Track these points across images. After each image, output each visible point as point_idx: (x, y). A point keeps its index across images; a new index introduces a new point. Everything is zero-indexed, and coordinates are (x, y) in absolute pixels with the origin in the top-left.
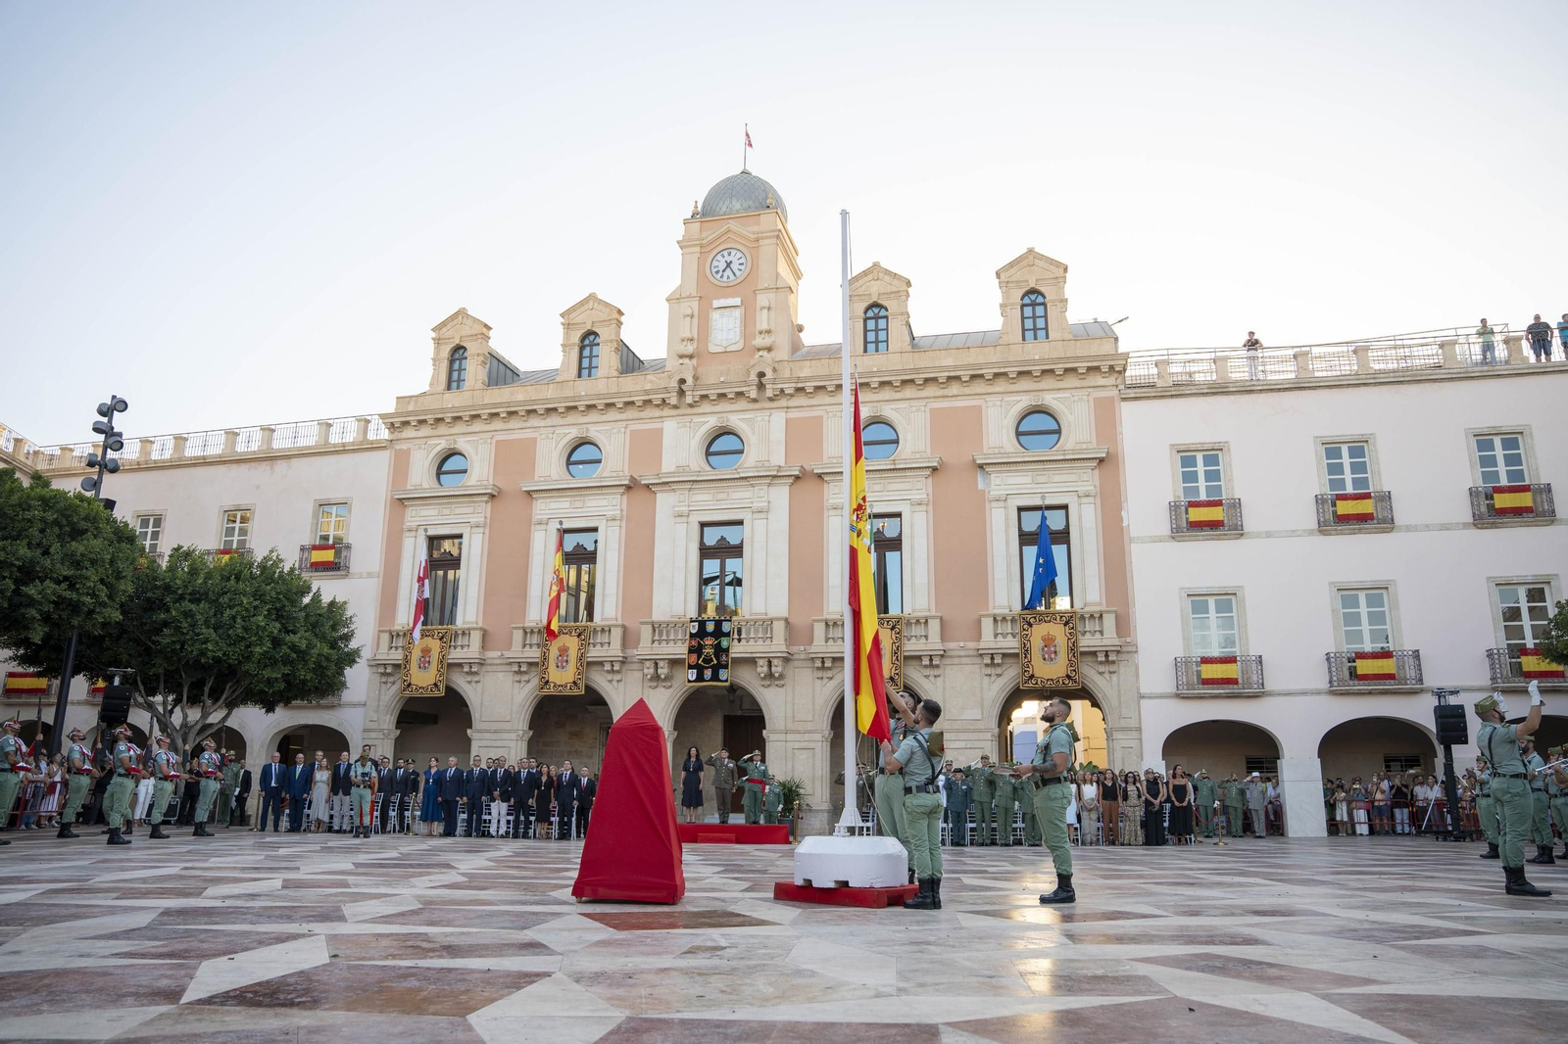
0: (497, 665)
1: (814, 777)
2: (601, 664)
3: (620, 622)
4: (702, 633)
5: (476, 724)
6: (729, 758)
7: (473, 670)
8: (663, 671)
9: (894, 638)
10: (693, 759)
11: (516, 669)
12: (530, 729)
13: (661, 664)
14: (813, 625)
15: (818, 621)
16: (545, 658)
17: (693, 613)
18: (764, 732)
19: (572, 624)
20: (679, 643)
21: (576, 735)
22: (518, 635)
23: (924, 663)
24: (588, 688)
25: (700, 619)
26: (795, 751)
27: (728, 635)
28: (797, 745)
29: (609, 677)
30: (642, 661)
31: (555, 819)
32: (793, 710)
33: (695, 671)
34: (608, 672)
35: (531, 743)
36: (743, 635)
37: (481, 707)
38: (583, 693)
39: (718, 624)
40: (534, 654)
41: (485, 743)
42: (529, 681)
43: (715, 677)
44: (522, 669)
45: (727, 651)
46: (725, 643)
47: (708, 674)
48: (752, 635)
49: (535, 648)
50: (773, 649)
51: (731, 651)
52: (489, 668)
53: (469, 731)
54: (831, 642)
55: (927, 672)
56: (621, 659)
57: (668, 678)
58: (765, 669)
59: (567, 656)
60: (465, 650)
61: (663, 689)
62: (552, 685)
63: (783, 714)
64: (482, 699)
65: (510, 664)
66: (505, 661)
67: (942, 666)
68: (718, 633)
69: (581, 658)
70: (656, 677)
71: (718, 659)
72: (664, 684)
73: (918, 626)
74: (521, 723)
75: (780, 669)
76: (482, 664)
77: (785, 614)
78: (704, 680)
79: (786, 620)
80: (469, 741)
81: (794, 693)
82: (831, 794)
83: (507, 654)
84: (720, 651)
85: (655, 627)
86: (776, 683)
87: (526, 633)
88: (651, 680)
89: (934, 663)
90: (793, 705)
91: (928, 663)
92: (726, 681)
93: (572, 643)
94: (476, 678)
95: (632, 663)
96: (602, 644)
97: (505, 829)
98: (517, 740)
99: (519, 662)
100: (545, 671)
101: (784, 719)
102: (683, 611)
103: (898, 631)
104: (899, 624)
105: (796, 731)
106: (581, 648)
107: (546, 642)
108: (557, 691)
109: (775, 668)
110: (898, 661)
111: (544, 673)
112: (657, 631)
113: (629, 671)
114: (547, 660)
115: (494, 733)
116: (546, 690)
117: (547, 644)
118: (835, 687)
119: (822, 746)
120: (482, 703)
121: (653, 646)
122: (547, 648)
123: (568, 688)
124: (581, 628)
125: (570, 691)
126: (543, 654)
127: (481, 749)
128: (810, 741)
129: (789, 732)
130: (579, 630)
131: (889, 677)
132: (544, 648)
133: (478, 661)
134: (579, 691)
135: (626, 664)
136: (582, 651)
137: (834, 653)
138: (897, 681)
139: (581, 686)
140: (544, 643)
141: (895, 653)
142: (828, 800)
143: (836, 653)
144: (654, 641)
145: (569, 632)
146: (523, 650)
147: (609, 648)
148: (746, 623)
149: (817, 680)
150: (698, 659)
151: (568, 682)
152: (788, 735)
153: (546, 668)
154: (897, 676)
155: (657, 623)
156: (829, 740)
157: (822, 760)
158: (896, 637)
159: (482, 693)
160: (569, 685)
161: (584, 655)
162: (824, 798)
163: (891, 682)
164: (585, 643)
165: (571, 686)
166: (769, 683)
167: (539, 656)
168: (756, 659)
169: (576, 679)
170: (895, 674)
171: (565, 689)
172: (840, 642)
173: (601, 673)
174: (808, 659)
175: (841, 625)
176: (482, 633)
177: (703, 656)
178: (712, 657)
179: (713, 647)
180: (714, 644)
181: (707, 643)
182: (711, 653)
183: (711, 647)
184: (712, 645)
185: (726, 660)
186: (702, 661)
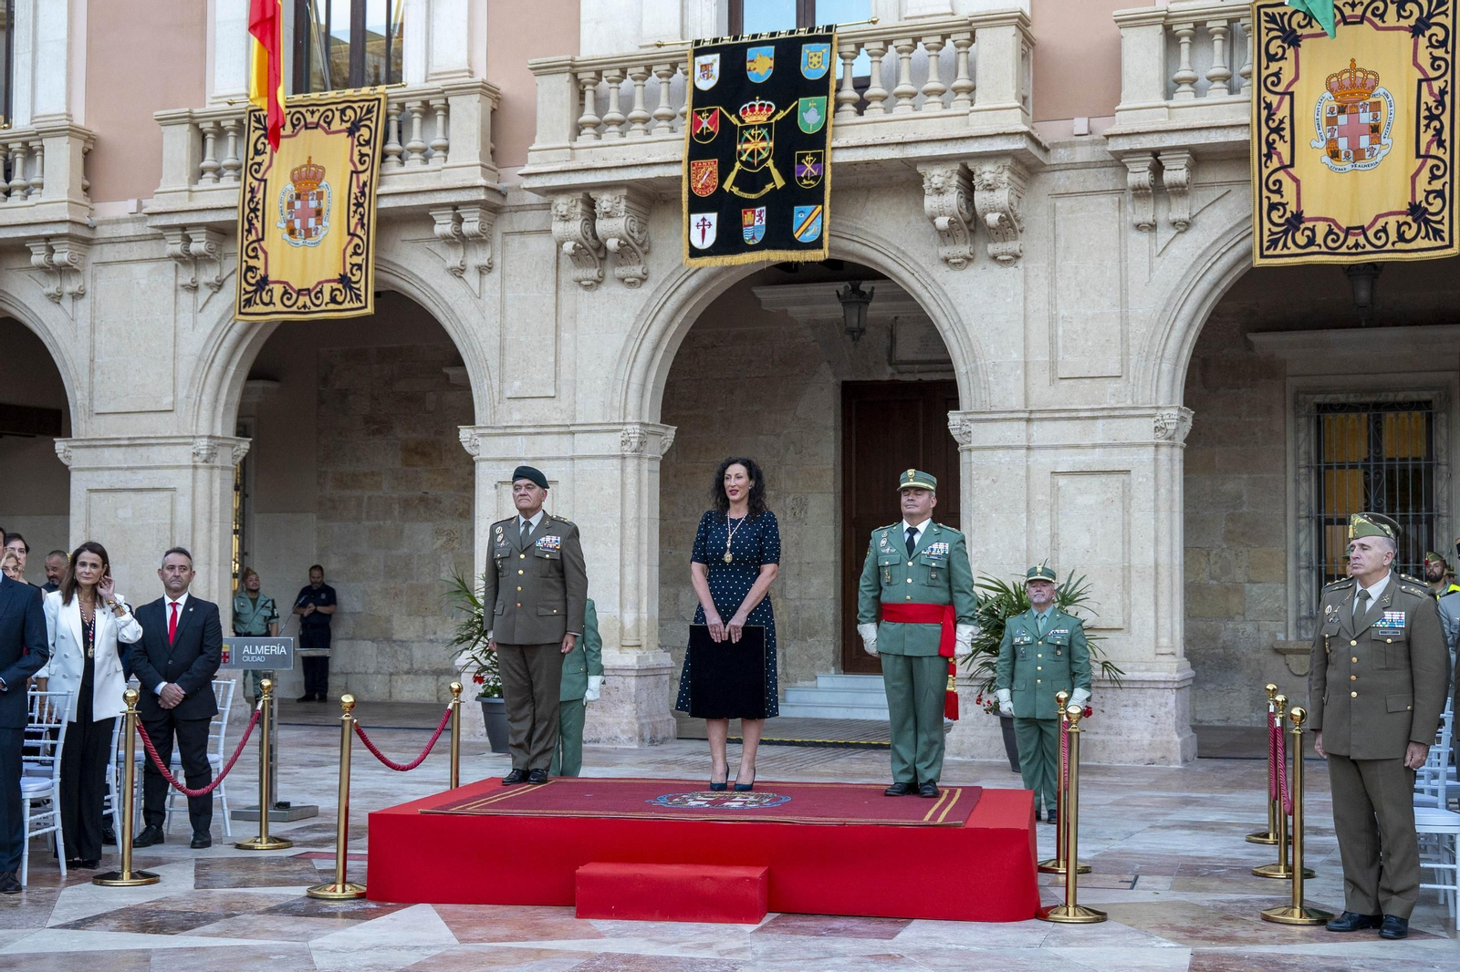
0: (128, 240)
1: (1127, 570)
2: (422, 217)
4: (733, 86)
5: (80, 424)
7: (57, 258)
8: (614, 227)
9: (1425, 60)
10: (738, 512)
11: (178, 249)
12: (239, 431)
13: (605, 201)
14: (1119, 40)
15: (1137, 21)
16: (254, 207)
17: (705, 28)
18: (954, 418)
19: (332, 94)
20: (661, 130)
21: (424, 454)
22: (178, 143)
24: (387, 295)
25: (728, 41)
26: (1062, 481)
27: (820, 87)
28: (1067, 461)
29: (454, 258)
32: (1052, 340)
33: (712, 217)
34: (448, 241)
36: (875, 89)
37: (92, 371)
38: (370, 310)
39: (788, 50)
40: (223, 196)
41: (106, 480)
42: (219, 285)
43: (780, 234)
44: (194, 249)
45: (818, 141)
46: (810, 115)
47: (755, 223)
48: (904, 86)
49: (228, 181)
50: (980, 125)
51: (831, 142)
52: (109, 253)
53: (61, 446)
54: (1184, 96)
56: (482, 196)
58: (952, 199)
59: (320, 196)
60: (32, 200)
61: (620, 290)
62: (278, 290)
63: (1016, 356)
64: (92, 348)
65: (160, 234)
66: (144, 229)
68: (788, 83)
69: (358, 201)
70: (593, 251)
71: (787, 173)
72: (620, 271)
75: (1002, 197)
76: (88, 242)
77: (1018, 6)
78: (743, 247)
79: (1022, 22)
80: (64, 473)
81: (1053, 283)
82: (1189, 615)
83: (153, 205)
84: (795, 144)
85: (585, 81)
86: (992, 249)
87: (200, 133)
88: (579, 256)
90: (1052, 322)
92: (817, 244)
93: (332, 154)
94: (71, 286)
95: (521, 208)
96: (426, 155)
98: (195, 467)
99: (183, 227)
100: (254, 249)
101: (1020, 372)
102: (677, 29)
103: (1441, 36)
104: (1444, 13)
105: (1063, 415)
106: (361, 168)
107: (258, 159)
108: (295, 309)
109: (987, 194)
110: (1441, 144)
111: (252, 254)
112: (589, 96)
113: (517, 238)
114: (260, 214)
115: (130, 449)
116: (260, 308)
117: (260, 164)
118: (1201, 256)
119: (1156, 460)
120: (92, 360)
121: (575, 145)
122: (258, 176)
123: (327, 298)
124: (355, 106)
125: (332, 306)
126: (248, 196)
127: (94, 496)
128: (1113, 446)
129: (1038, 415)
130: (349, 112)
131: (1405, 207)
132: (250, 179)
133: (63, 229)
134: (358, 305)
135: (507, 216)
136: (363, 177)
137: (1196, 134)
138: (1438, 218)
139: (363, 289)
140: (250, 162)
141: (1432, 117)
142: (1179, 648)
143: (1205, 133)
144: (578, 129)
145: (322, 122)
146: (195, 188)
147: (444, 165)
148: (881, 45)
149: (1135, 235)
150: (722, 179)
151: (323, 279)
152: (1035, 426)
153: (259, 240)
154: (1439, 202)
155: (587, 65)
156: (1180, 440)
157: (1156, 511)
158: (1435, 59)
159: (93, 330)
160: (327, 289)
161: (367, 190)
162: (1164, 641)
163: (1415, 226)
164: (370, 153)
165: (333, 290)
166: (965, 250)
167: (235, 204)
168: (920, 169)
169: (348, 267)
170: (1429, 193)
171: (318, 302)
172: (1218, 93)
173: (432, 247)
174: (1102, 164)
175: (1224, 34)
176: (80, 145)
177: (738, 166)
178: (768, 169)
179: (770, 133)
180: (773, 121)
181: (749, 120)
182: (765, 155)
183: (764, 132)
184: (767, 126)
185: (816, 174)
186: (734, 184)
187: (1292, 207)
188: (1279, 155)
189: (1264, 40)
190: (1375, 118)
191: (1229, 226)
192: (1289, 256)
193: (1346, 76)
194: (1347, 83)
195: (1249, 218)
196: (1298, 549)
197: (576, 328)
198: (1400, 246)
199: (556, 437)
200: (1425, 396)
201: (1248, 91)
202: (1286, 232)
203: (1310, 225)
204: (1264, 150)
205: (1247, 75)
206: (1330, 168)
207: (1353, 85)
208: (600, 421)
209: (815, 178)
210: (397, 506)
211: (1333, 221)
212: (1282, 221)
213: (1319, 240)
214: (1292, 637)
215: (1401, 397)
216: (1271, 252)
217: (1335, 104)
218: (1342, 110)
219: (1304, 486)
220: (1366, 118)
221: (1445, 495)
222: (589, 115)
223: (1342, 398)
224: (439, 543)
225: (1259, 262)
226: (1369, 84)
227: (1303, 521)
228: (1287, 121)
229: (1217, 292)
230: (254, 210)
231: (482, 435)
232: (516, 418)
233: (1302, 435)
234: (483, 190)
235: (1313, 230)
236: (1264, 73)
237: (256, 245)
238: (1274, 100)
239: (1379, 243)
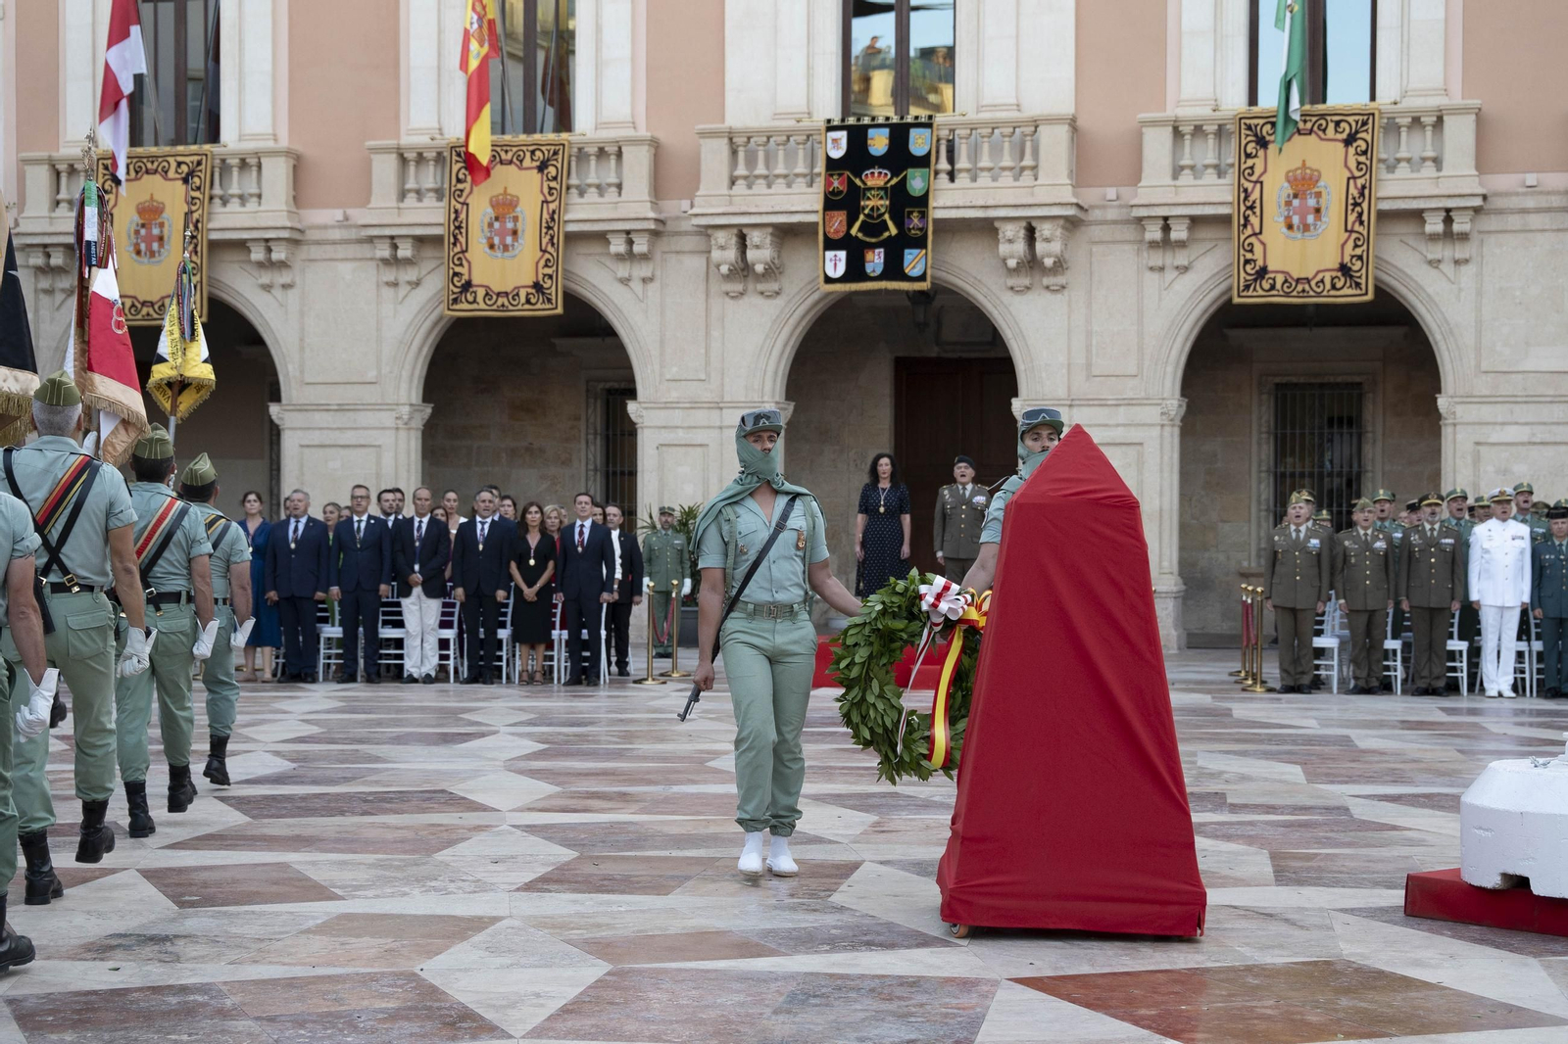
0: (334, 243)
2: (602, 237)
3: (643, 132)
4: (857, 157)
5: (287, 390)
6: (975, 481)
7: (275, 256)
8: (760, 254)
9: (1353, 165)
11: (386, 253)
12: (426, 399)
13: (754, 237)
14: (1140, 135)
15: (1154, 123)
16: (458, 226)
17: (828, 104)
18: (1016, 404)
19: (523, 137)
20: (800, 185)
22: (385, 169)
23: (1429, 228)
24: (572, 300)
25: (851, 121)
27: (924, 162)
28: (1098, 435)
29: (623, 270)
30: (706, 231)
31: (559, 635)
33: (842, 254)
34: (619, 257)
35: (429, 431)
36: (962, 163)
37: (302, 349)
38: (560, 310)
39: (899, 134)
40: (430, 215)
41: (316, 437)
42: (417, 284)
43: (894, 269)
44: (401, 253)
45: (923, 201)
46: (916, 183)
47: (876, 260)
48: (985, 162)
49: (430, 201)
50: (1042, 196)
51: (932, 203)
52: (315, 252)
53: (274, 409)
54: (1186, 178)
55: (1438, 251)
56: (652, 226)
57: (772, 272)
58: (1020, 247)
59: (516, 219)
60: (252, 205)
61: (760, 301)
62: (481, 292)
63: (1062, 359)
64: (302, 329)
65: (370, 241)
66: (353, 234)
67: (1475, 236)
68: (900, 157)
69: (550, 224)
70: (743, 270)
71: (899, 224)
72: (760, 287)
73: (1417, 136)
74: (404, 386)
75: (1056, 247)
76: (296, 242)
77: (1067, 108)
78: (866, 278)
79: (1073, 123)
80: (275, 433)
81: (1090, 307)
82: (1182, 549)
83: (360, 216)
84: (906, 203)
85: (739, 143)
86: (1046, 281)
87: (403, 160)
88: (729, 277)
89: (1456, 227)
90: (1089, 334)
91: (1439, 228)
93: (525, 186)
94: (284, 277)
95: (680, 235)
96: (601, 190)
97: (435, 661)
98: (397, 429)
99: (392, 238)
100: (459, 259)
101: (1065, 371)
102: (804, 102)
103: (1364, 147)
104: (1366, 131)
105: (1096, 402)
106: (550, 199)
107: (460, 186)
108: (495, 307)
109: (1045, 245)
110: (1361, 223)
111: (457, 262)
112: (741, 155)
113: (674, 255)
114: (463, 231)
115: (338, 413)
116: (466, 306)
117: (462, 191)
118: (1195, 291)
119: (1161, 436)
120: (302, 340)
121: (732, 192)
122: (461, 200)
123: (523, 299)
124: (543, 148)
125: (527, 307)
126: (453, 216)
127: (307, 450)
128: (1130, 425)
129: (1077, 402)
130: (538, 153)
131: (1337, 266)
132: (453, 202)
133: (285, 234)
134: (550, 306)
135: (665, 239)
136: (552, 206)
137: (1195, 207)
138: (1358, 274)
139: (554, 294)
140: (453, 189)
141: (1356, 204)
142: (1175, 569)
143: (1200, 207)
144: (733, 182)
145: (515, 160)
146: (401, 205)
147: (619, 199)
148: (969, 131)
149: (1149, 275)
150: (850, 226)
151: (519, 285)
152: (1075, 410)
153: (463, 252)
154: (1359, 263)
155: (740, 133)
156: (1178, 422)
157: (1161, 471)
158: (1359, 163)
159: (302, 314)
160: (523, 293)
161: (556, 217)
162: (1166, 564)
163: (1343, 279)
164: (558, 187)
165: (528, 294)
166: (1026, 281)
167: (442, 221)
168: (997, 224)
169: (540, 277)
170: (1353, 257)
171: (515, 303)
172: (1210, 177)
173: (603, 260)
174: (1127, 222)
175: (1215, 134)
176: (292, 162)
177: (862, 217)
178: (885, 221)
179: (886, 193)
180: (889, 185)
181: (870, 183)
182: (883, 210)
183: (882, 193)
184: (884, 189)
185: (920, 226)
186: (860, 230)
187: (1260, 263)
188: (1252, 225)
189: (1243, 143)
190: (1318, 202)
191: (1216, 270)
192: (1257, 297)
193: (1299, 172)
194: (1299, 177)
195: (1231, 264)
196: (1259, 496)
197: (723, 328)
198: (1333, 293)
199: (706, 411)
200: (1357, 379)
201: (1231, 177)
202: (1255, 280)
203: (1272, 275)
204: (1242, 222)
205: (1232, 165)
206: (1287, 237)
207: (1303, 179)
208: (743, 399)
209: (921, 229)
210: (504, 455)
211: (1288, 273)
212: (1253, 272)
213: (1278, 286)
214: (1253, 564)
215: (1339, 379)
216: (1245, 293)
217: (1291, 192)
218: (1296, 196)
219: (1265, 447)
220: (1312, 202)
221: (1370, 456)
222: (741, 171)
223: (1294, 380)
224: (544, 486)
225: (1237, 300)
226: (1315, 178)
227: (1263, 475)
228: (1258, 202)
229: (1207, 316)
230: (459, 228)
231: (646, 408)
232: (674, 395)
233: (1264, 409)
234: (652, 222)
235: (1274, 279)
236: (1243, 167)
237: (461, 255)
238: (1250, 186)
239: (1319, 290)
